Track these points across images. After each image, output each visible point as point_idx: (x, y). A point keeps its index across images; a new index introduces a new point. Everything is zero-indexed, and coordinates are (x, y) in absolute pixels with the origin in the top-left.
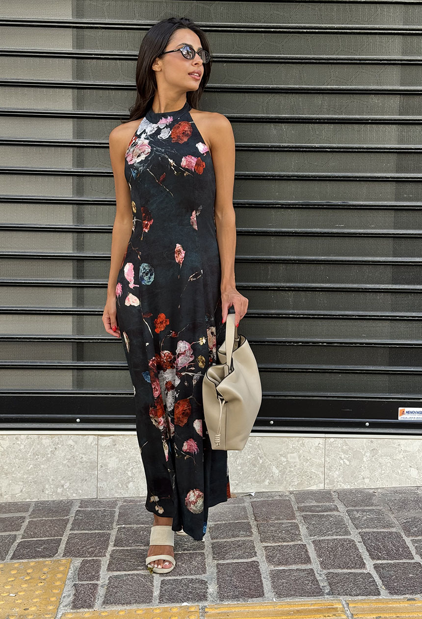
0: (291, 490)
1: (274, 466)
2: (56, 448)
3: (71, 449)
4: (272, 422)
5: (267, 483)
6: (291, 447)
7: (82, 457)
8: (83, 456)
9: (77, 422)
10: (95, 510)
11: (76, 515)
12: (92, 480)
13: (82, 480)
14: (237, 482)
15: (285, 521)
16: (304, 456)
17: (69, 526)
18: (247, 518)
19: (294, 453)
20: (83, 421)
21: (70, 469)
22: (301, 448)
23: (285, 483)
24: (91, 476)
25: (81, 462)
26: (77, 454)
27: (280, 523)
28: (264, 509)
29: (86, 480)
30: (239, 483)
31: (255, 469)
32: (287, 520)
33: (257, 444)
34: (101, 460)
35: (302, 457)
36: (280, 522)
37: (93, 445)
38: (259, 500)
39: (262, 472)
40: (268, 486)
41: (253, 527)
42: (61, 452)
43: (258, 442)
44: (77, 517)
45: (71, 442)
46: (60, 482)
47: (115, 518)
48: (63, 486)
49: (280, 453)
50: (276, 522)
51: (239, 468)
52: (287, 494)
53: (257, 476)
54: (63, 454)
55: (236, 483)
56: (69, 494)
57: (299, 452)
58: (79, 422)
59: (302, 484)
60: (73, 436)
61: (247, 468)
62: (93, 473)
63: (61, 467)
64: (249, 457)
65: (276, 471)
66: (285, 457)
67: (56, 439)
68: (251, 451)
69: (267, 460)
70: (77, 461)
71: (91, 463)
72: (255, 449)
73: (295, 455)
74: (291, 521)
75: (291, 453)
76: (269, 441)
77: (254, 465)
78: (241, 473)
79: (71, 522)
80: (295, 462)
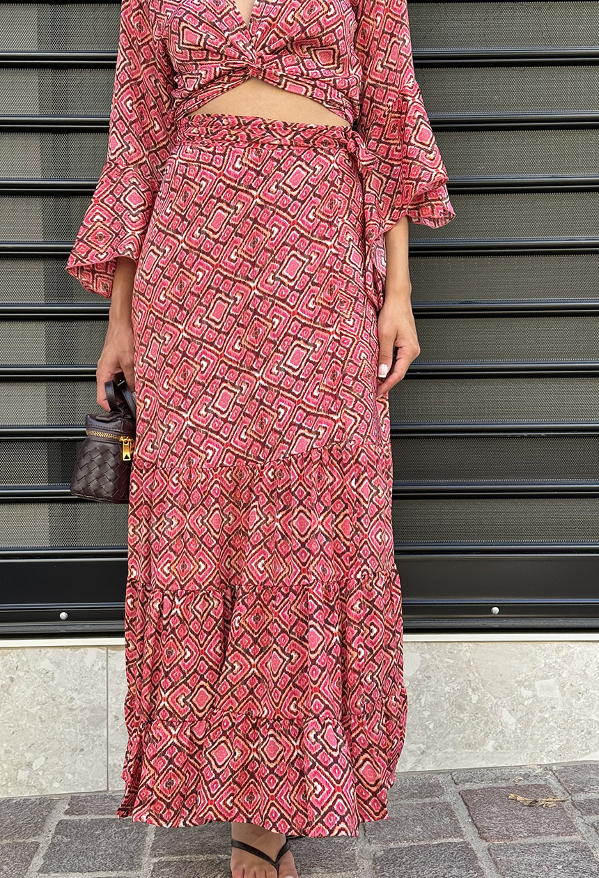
0: (546, 762)
1: (504, 709)
2: (12, 680)
3: (46, 680)
4: (496, 610)
5: (490, 746)
6: (543, 665)
7: (72, 699)
8: (75, 695)
9: (62, 620)
10: (101, 820)
11: (56, 833)
12: (96, 750)
13: (74, 750)
14: (423, 747)
15: (553, 839)
16: (571, 685)
17: (38, 861)
18: (458, 832)
19: (548, 678)
20: (72, 617)
21: (45, 725)
22: (566, 666)
23: (531, 746)
24: (94, 741)
25: (71, 710)
26: (61, 690)
27: (543, 844)
28: (495, 809)
29: (82, 750)
30: (428, 748)
31: (462, 716)
32: (558, 834)
33: (466, 660)
34: (114, 703)
35: (568, 686)
36: (540, 840)
37: (96, 669)
38: (475, 787)
39: (478, 723)
40: (493, 753)
41: (479, 855)
42: (23, 686)
43: (468, 654)
44: (60, 837)
45: (46, 664)
46: (22, 755)
47: (148, 839)
48: (29, 765)
49: (518, 679)
50: (532, 840)
51: (426, 714)
52: (539, 771)
53: (467, 732)
54: (29, 692)
55: (420, 748)
56: (44, 783)
57: (560, 675)
58: (67, 620)
59: (570, 748)
60: (52, 649)
61: (444, 713)
62: (98, 733)
63: (23, 723)
64: (447, 689)
65: (509, 719)
66: (530, 686)
67: (13, 657)
68: (452, 676)
69: (489, 695)
70: (62, 707)
71: (93, 710)
72: (461, 670)
73: (551, 682)
74: (567, 838)
75: (543, 678)
76: (492, 652)
77: (461, 708)
78: (431, 727)
79: (43, 851)
80: (551, 699)
